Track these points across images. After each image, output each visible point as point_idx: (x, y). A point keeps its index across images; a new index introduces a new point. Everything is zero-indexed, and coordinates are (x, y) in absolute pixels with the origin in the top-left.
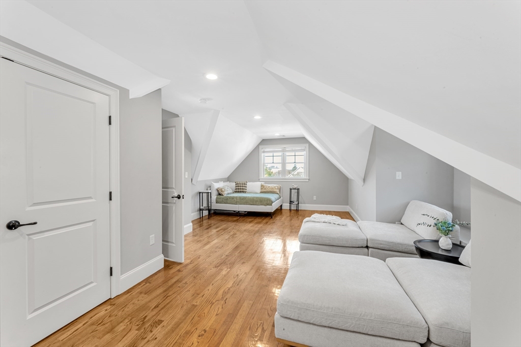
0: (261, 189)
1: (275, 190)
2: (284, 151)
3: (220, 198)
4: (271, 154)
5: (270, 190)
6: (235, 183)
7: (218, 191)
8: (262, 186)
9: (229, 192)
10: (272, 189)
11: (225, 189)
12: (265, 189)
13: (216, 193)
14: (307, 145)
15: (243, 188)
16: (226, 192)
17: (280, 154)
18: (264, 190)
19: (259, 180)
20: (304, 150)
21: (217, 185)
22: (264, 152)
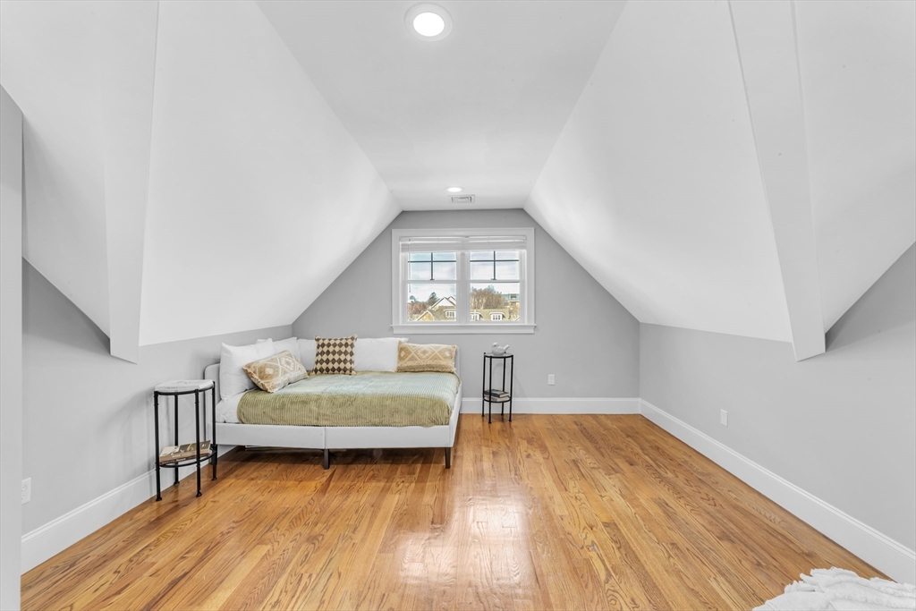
0: (400, 358)
1: (443, 363)
2: (464, 246)
3: (255, 405)
4: (427, 255)
5: (429, 362)
6: (314, 344)
7: (248, 375)
8: (401, 349)
9: (292, 375)
10: (435, 358)
11: (276, 369)
12: (413, 359)
13: (243, 383)
14: (530, 232)
15: (343, 357)
16: (280, 379)
17: (454, 255)
18: (410, 364)
19: (390, 331)
20: (521, 246)
21: (244, 356)
22: (406, 248)
